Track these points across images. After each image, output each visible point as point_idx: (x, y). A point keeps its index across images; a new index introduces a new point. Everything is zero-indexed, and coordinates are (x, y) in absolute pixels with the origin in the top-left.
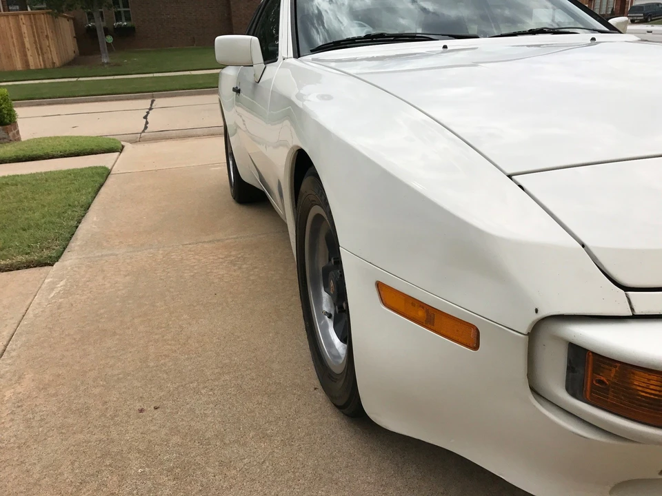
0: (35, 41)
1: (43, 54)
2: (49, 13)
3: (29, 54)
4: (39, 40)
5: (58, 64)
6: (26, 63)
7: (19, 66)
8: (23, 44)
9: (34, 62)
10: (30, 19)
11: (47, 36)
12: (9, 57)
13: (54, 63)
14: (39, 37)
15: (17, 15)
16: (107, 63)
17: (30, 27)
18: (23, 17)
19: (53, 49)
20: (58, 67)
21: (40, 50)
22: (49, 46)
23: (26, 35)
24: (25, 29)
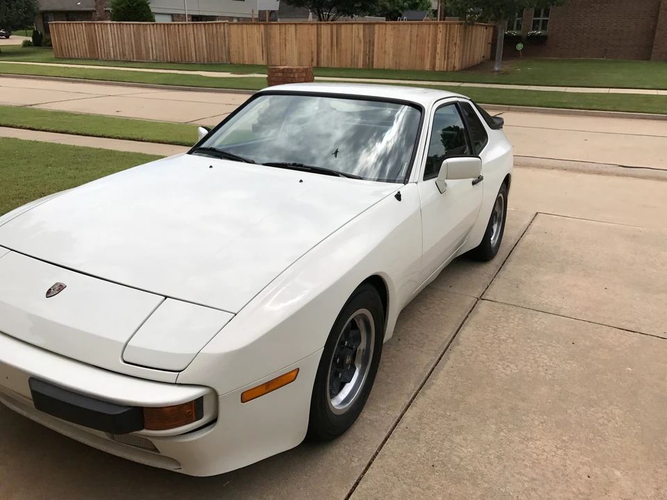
0: (445, 47)
1: (448, 59)
2: (461, 24)
3: (438, 57)
4: (449, 47)
5: (457, 69)
6: (434, 66)
7: (427, 67)
8: (436, 48)
9: (440, 65)
10: (447, 28)
11: (455, 44)
12: (422, 58)
13: (454, 67)
14: (449, 43)
15: (438, 24)
16: (498, 71)
17: (444, 35)
18: (441, 26)
19: (457, 54)
20: (457, 71)
21: (447, 55)
22: (455, 53)
23: (440, 42)
24: (440, 36)
